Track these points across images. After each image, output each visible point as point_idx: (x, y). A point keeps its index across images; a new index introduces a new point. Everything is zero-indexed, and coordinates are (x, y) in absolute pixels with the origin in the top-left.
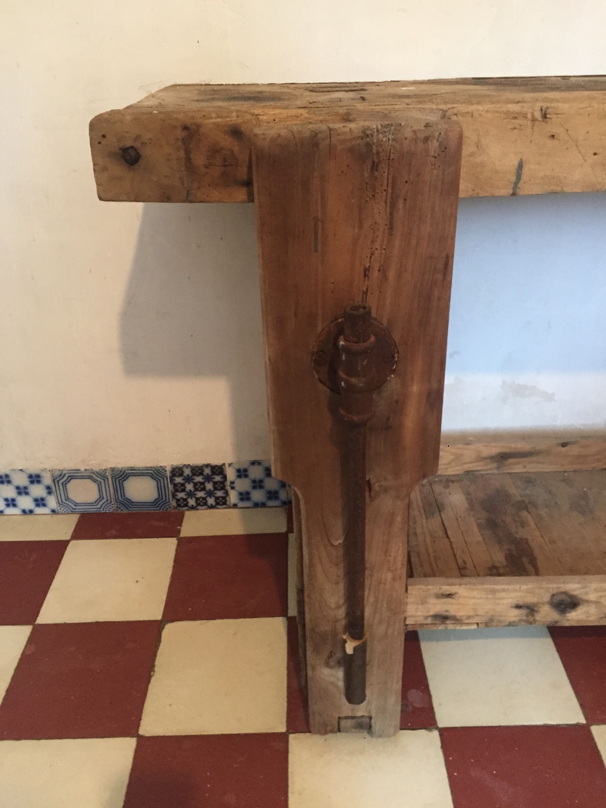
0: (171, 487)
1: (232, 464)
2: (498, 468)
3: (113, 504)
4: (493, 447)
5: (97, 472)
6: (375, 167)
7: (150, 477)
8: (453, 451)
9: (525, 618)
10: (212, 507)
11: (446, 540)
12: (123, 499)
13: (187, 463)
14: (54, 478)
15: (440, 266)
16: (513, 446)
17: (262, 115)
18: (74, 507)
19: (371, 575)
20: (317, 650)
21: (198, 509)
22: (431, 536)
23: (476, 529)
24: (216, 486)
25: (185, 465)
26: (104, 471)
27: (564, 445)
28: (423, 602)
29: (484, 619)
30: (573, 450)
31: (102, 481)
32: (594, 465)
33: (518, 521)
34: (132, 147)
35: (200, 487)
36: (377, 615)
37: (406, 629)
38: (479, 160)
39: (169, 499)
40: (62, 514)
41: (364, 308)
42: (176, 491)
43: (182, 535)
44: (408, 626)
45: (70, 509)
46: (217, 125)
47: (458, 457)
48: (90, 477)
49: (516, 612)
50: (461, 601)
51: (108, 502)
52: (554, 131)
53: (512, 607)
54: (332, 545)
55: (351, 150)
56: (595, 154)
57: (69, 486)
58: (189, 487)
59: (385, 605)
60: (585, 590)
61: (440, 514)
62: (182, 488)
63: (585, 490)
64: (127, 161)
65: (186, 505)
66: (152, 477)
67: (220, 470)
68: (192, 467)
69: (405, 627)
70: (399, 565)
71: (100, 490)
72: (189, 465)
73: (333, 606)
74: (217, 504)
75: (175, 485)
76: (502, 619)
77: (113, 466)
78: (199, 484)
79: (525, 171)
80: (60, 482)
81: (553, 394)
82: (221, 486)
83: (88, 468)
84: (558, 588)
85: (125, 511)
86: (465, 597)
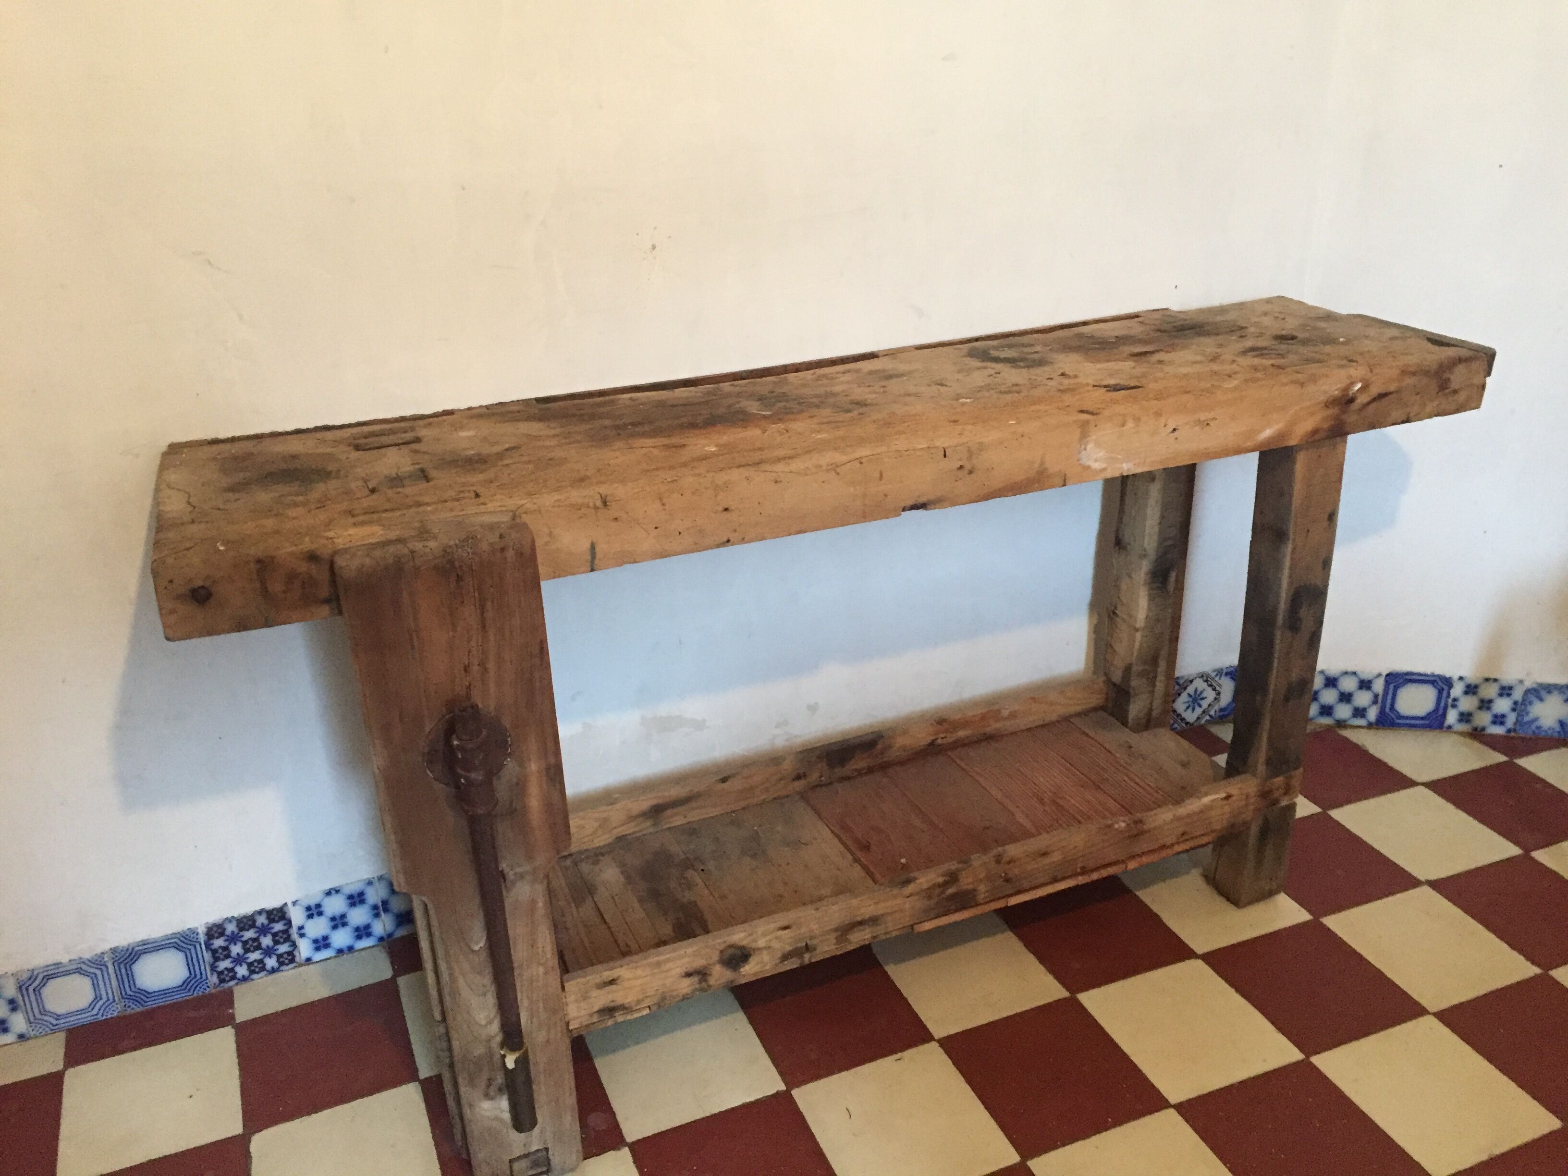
0: (208, 956)
1: (296, 901)
2: (655, 825)
3: (117, 1004)
4: (643, 800)
5: (90, 961)
6: (459, 578)
7: (173, 951)
8: (597, 815)
9: (697, 986)
10: (273, 971)
11: (604, 926)
12: (134, 992)
13: (230, 915)
14: (21, 984)
15: (536, 651)
16: (666, 794)
17: (338, 538)
18: (55, 1022)
19: (520, 975)
20: (472, 1082)
21: (253, 980)
22: (585, 926)
23: (636, 905)
24: (277, 938)
25: (227, 919)
26: (100, 957)
27: (724, 780)
28: (585, 998)
29: (655, 1000)
30: (735, 785)
31: (98, 972)
32: (763, 797)
33: (684, 884)
34: (203, 587)
35: (253, 945)
36: (534, 1020)
37: (572, 1035)
38: (553, 547)
39: (206, 975)
40: (36, 1037)
41: (472, 707)
42: (216, 959)
43: (240, 1018)
44: (573, 1032)
45: (48, 1027)
46: (292, 554)
47: (604, 823)
48: (79, 971)
49: (687, 982)
50: (626, 984)
51: (109, 1002)
52: (616, 515)
53: (683, 977)
54: (473, 951)
55: (436, 568)
56: (656, 528)
57: (47, 991)
58: (236, 949)
59: (541, 1005)
60: (752, 938)
61: (593, 898)
62: (226, 953)
63: (755, 828)
64: (197, 601)
65: (233, 978)
66: (177, 947)
67: (280, 914)
68: (237, 920)
69: (569, 1034)
70: (549, 955)
71: (95, 986)
72: (233, 917)
73: (484, 1023)
74: (281, 964)
75: (214, 952)
76: (675, 993)
77: (113, 945)
78: (250, 942)
79: (598, 549)
80: (31, 989)
81: (704, 721)
82: (285, 936)
83: (73, 957)
84: (725, 942)
85: (139, 1009)
86: (629, 980)
